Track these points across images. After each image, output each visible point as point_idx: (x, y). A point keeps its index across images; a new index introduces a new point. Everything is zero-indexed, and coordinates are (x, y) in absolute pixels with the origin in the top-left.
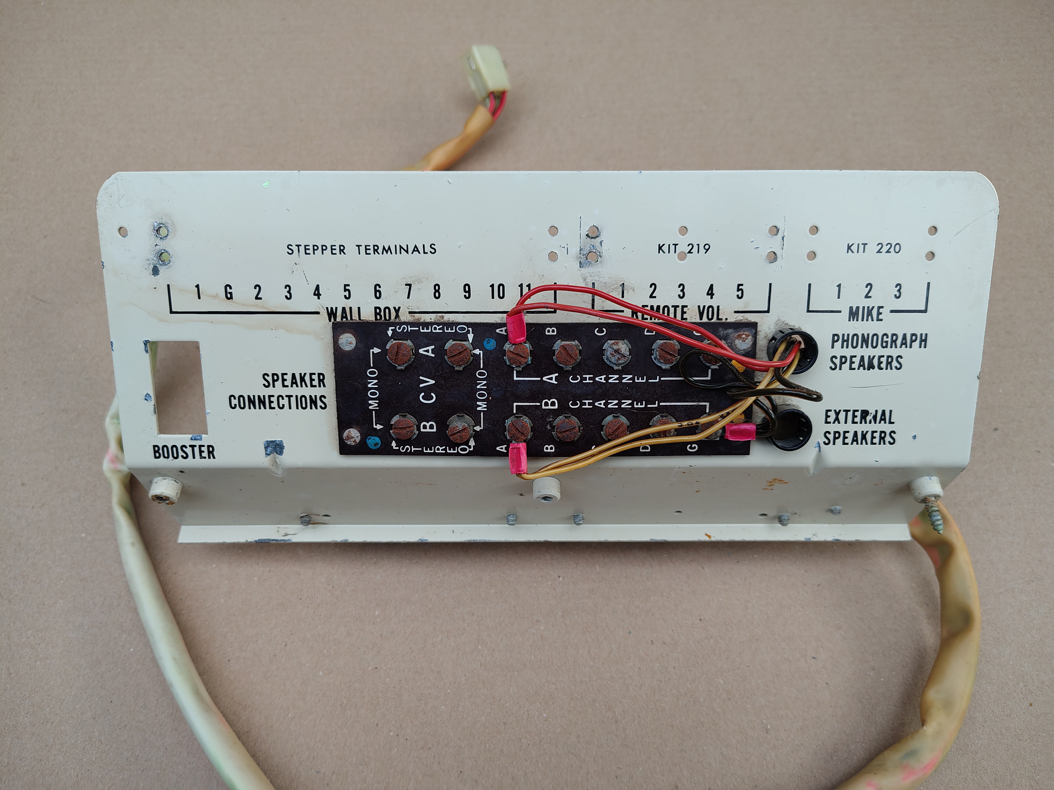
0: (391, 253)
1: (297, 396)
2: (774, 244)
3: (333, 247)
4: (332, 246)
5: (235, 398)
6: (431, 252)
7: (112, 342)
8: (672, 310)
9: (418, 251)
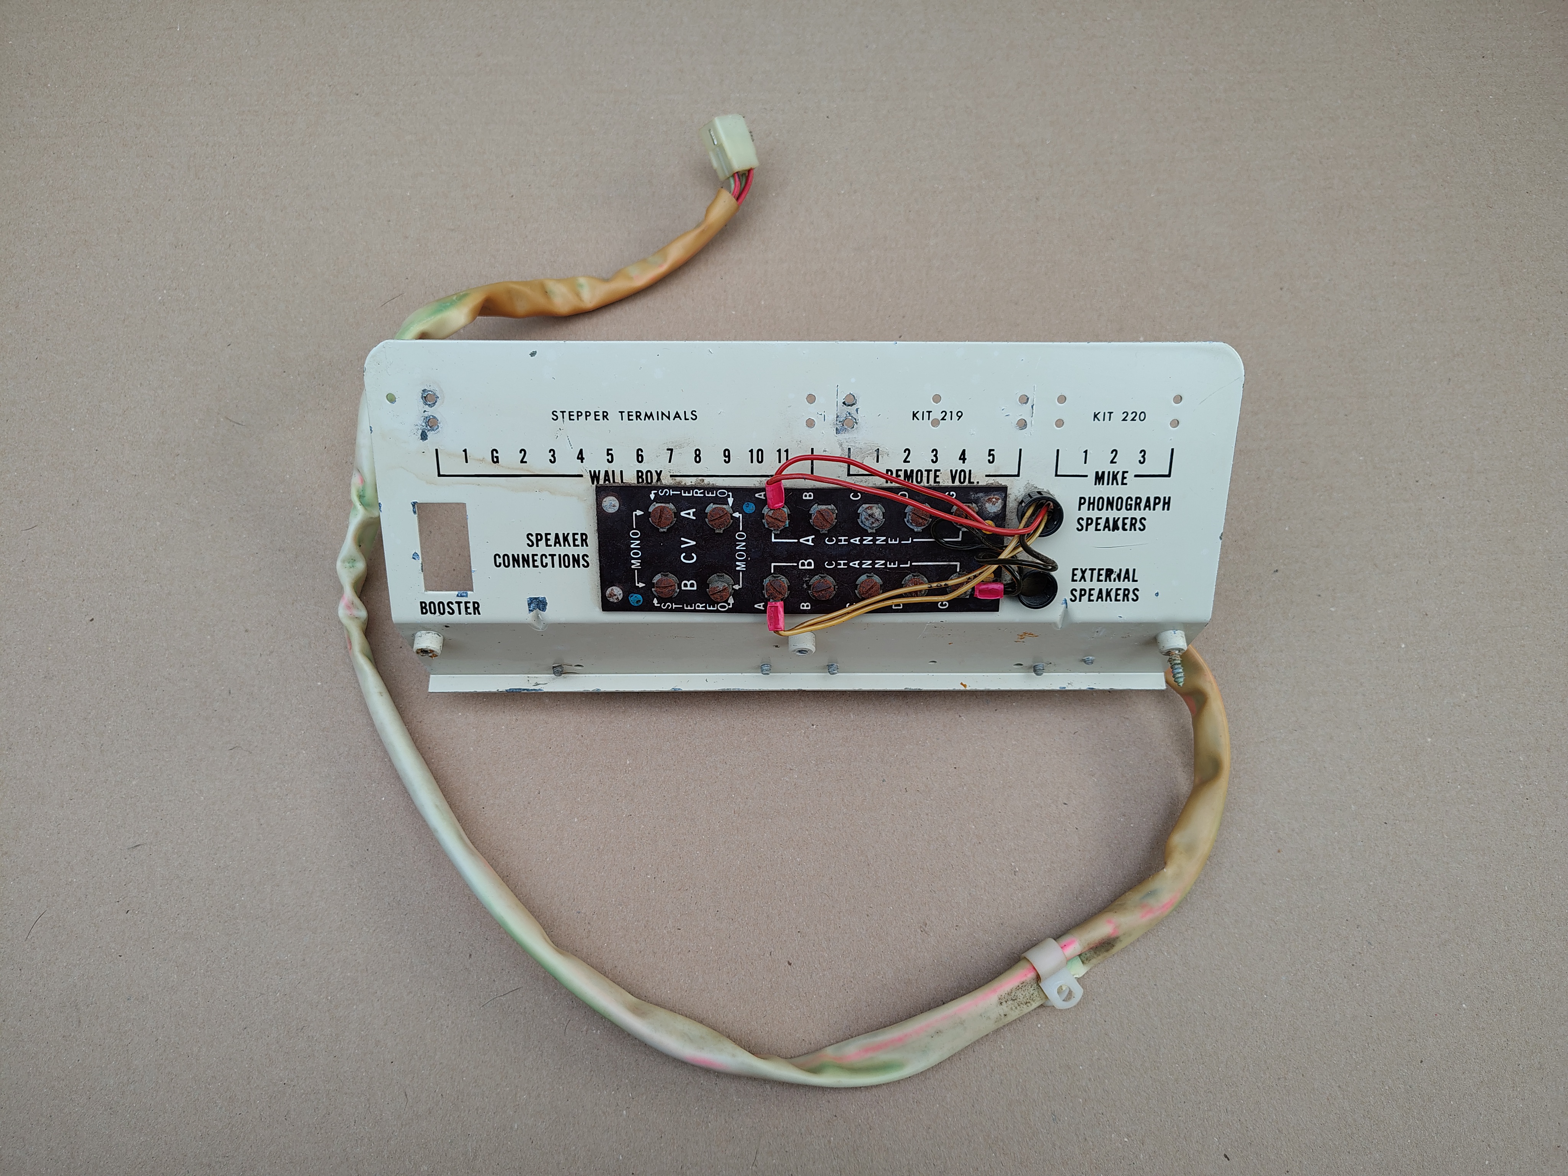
0: (653, 419)
1: (560, 555)
2: (1023, 412)
3: (597, 414)
4: (595, 412)
5: (500, 557)
6: (692, 418)
7: (380, 504)
8: (925, 474)
9: (679, 417)
